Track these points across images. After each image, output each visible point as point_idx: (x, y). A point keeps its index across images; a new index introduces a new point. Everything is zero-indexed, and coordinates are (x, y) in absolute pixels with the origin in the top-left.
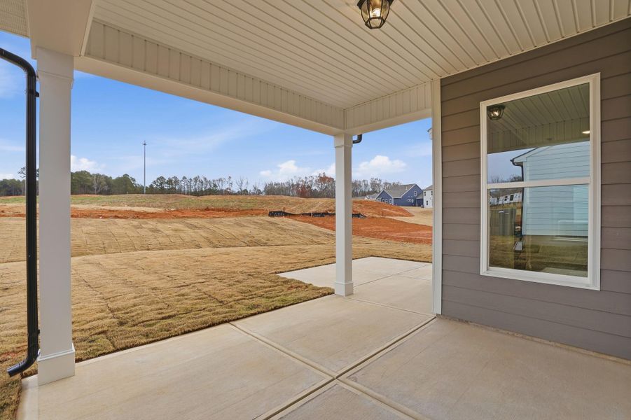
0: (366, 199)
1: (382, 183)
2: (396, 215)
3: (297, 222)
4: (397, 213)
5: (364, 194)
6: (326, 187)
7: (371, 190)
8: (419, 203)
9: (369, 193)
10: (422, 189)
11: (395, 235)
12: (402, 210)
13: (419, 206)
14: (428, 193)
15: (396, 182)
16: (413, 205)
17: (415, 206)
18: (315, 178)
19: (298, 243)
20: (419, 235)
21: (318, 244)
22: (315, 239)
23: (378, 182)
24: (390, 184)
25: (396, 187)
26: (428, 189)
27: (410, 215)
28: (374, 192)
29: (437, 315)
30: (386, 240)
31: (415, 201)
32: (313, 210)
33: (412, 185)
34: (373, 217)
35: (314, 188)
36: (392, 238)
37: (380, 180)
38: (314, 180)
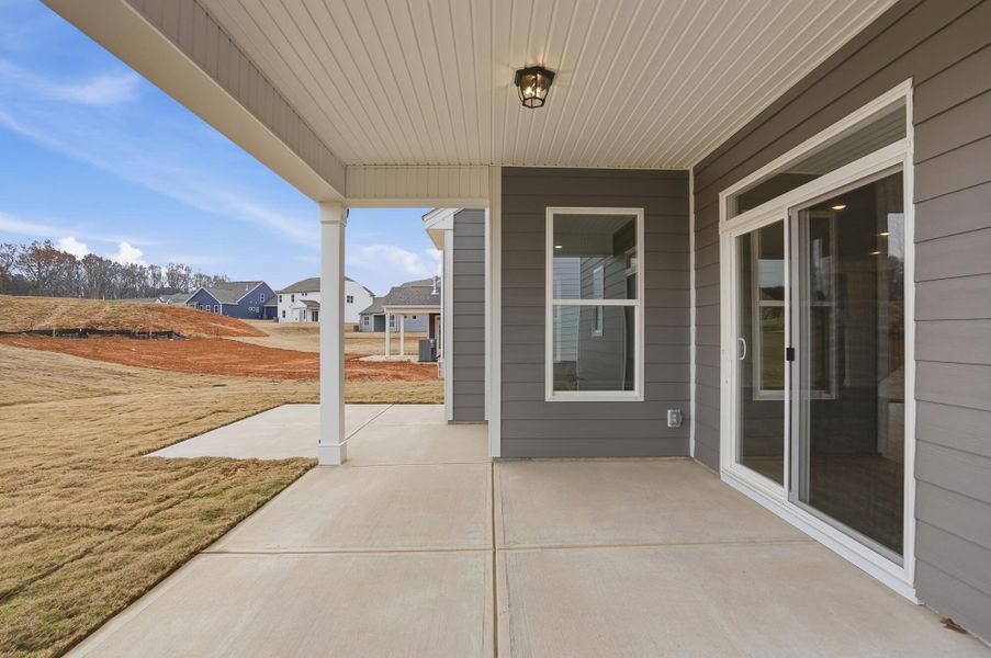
0: (158, 301)
1: (191, 275)
2: (239, 335)
3: (21, 350)
4: (238, 330)
5: (154, 294)
6: (53, 273)
7: (167, 285)
8: (270, 313)
9: (163, 291)
10: (274, 289)
11: (262, 367)
12: (245, 326)
13: (269, 318)
14: (287, 298)
15: (221, 275)
16: (259, 316)
17: (262, 318)
18: (20, 251)
19: (48, 395)
20: (301, 366)
21: (106, 394)
22: (91, 385)
23: (183, 272)
24: (209, 278)
25: (219, 283)
26: (286, 291)
27: (260, 334)
28: (172, 291)
29: (495, 459)
30: (249, 378)
31: (262, 309)
32: (49, 323)
33: (256, 283)
34: (199, 338)
35: (15, 272)
36: (259, 374)
37: (188, 269)
38: (17, 254)
